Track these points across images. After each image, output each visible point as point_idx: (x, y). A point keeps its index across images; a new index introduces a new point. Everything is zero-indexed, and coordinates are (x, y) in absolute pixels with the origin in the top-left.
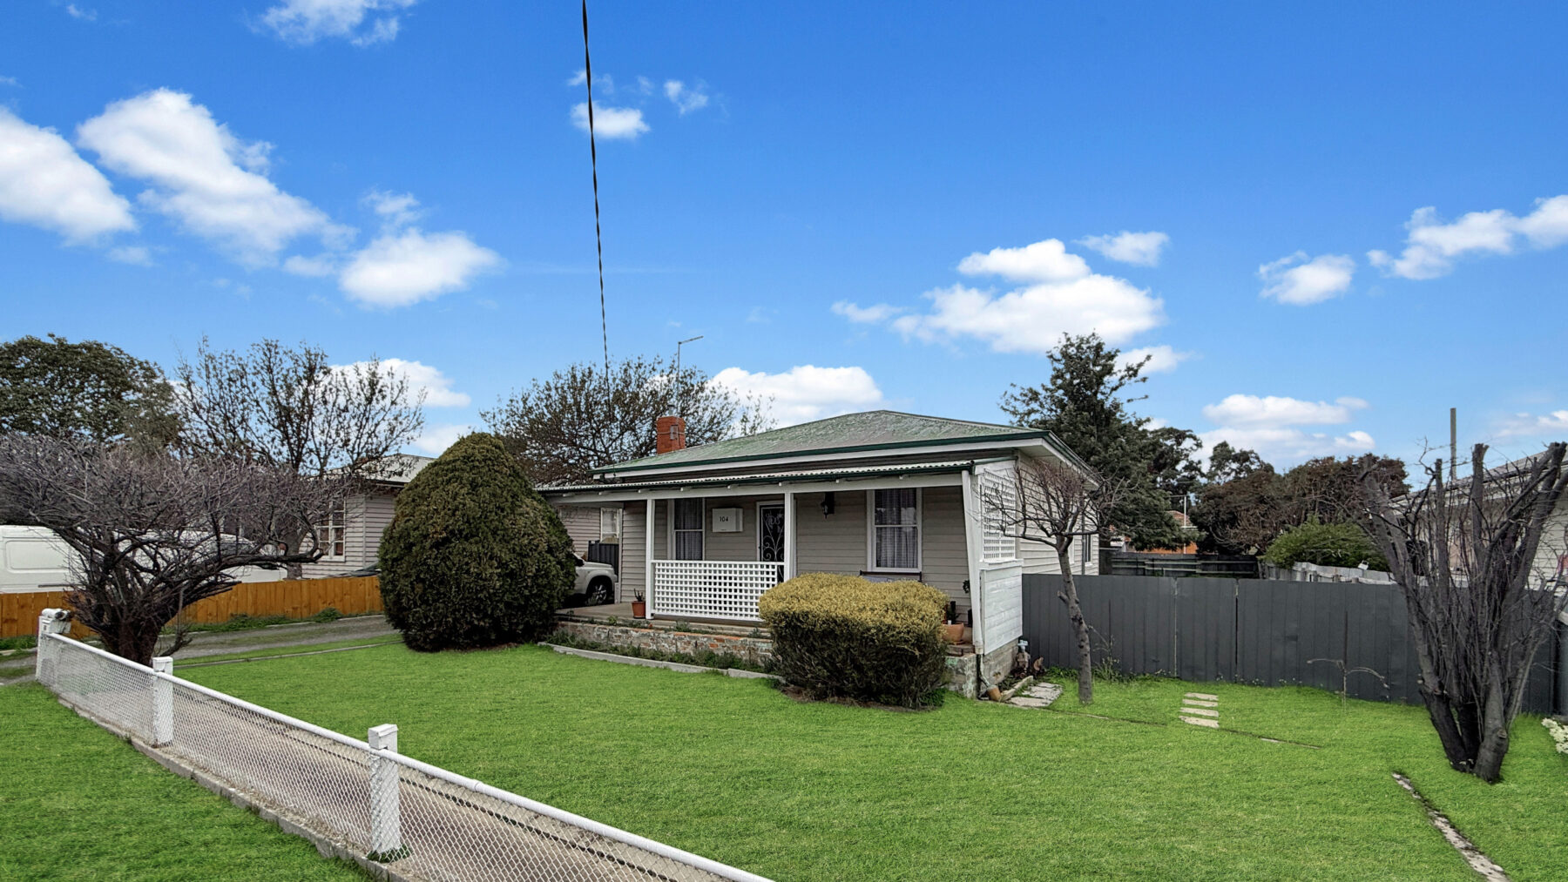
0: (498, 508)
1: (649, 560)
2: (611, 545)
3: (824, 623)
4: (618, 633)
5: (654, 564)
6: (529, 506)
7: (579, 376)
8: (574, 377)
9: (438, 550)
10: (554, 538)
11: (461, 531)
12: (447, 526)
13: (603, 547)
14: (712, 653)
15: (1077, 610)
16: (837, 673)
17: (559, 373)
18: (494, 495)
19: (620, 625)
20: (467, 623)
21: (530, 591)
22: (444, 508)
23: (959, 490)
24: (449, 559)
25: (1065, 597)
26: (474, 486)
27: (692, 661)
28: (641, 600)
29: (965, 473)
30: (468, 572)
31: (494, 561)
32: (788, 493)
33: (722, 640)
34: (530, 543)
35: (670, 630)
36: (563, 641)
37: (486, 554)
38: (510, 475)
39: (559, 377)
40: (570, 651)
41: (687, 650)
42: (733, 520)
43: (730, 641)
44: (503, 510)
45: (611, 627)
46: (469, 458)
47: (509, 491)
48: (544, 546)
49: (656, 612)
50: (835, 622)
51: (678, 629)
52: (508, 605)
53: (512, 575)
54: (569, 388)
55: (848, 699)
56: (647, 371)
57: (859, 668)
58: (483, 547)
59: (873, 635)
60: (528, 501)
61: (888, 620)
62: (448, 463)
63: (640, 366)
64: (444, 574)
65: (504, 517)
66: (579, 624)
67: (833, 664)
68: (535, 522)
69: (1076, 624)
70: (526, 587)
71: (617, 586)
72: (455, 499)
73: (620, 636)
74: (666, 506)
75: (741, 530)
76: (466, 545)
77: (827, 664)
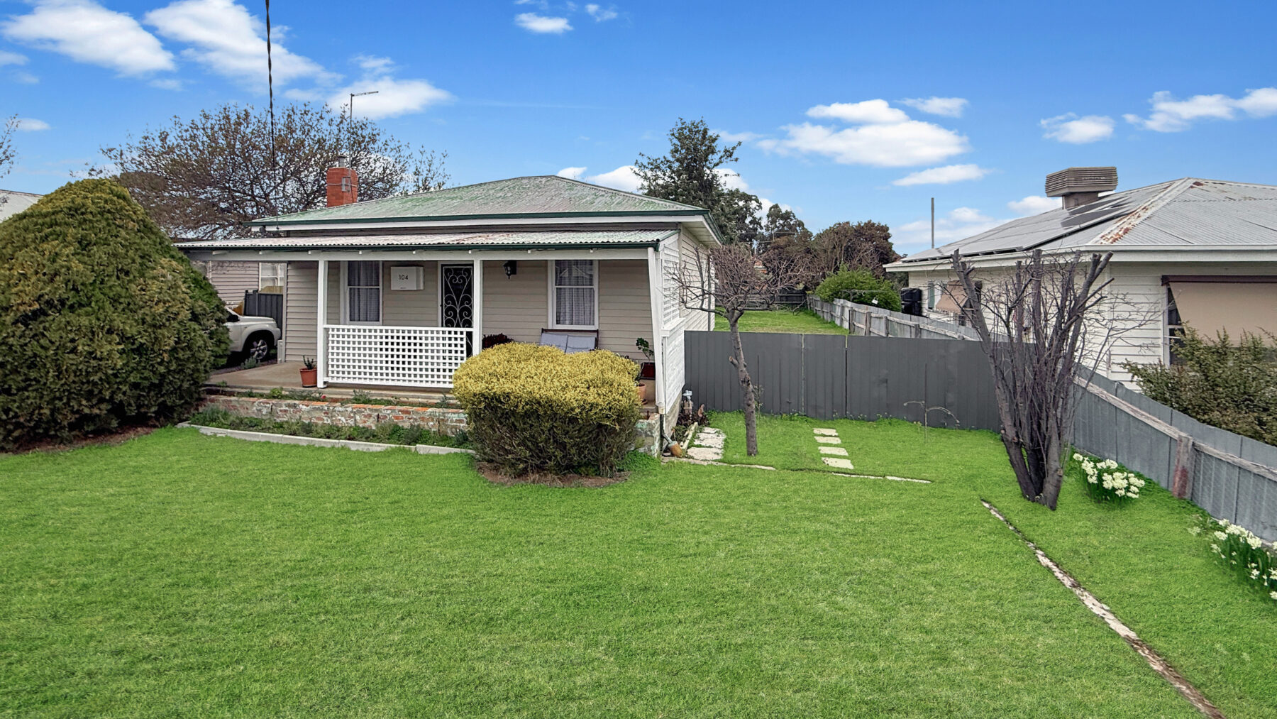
0: (121, 270)
1: (321, 324)
2: (272, 295)
3: (527, 404)
4: (284, 408)
5: (327, 330)
6: (165, 267)
7: (233, 118)
8: (227, 118)
9: (26, 325)
10: (200, 303)
11: (62, 302)
12: (42, 296)
13: (263, 298)
14: (396, 425)
15: (744, 373)
16: (539, 452)
17: (207, 113)
18: (115, 255)
19: (286, 397)
20: (73, 412)
21: (167, 368)
22: (37, 273)
23: (645, 264)
24: (44, 335)
25: (735, 361)
26: (84, 244)
27: (374, 436)
28: (311, 367)
29: (650, 250)
30: (74, 351)
31: (115, 336)
32: (477, 261)
33: (407, 412)
34: (167, 311)
35: (348, 401)
36: (211, 420)
37: (102, 328)
38: (139, 231)
39: (206, 117)
40: (221, 432)
41: (367, 424)
42: (413, 277)
43: (417, 413)
44: (127, 273)
45: (274, 401)
46: (76, 210)
47: (137, 250)
48: (185, 314)
49: (330, 380)
50: (539, 403)
51: (357, 400)
52: (135, 386)
53: (140, 350)
54: (221, 129)
55: (549, 476)
56: (314, 118)
57: (563, 446)
58: (98, 319)
59: (577, 414)
60: (164, 261)
61: (591, 399)
62: (46, 215)
63: (306, 113)
64: (35, 355)
65: (130, 281)
66: (233, 398)
67: (536, 444)
68: (174, 287)
69: (745, 385)
70: (160, 364)
71: (281, 344)
72: (54, 261)
73: (286, 411)
74: (339, 268)
75: (422, 288)
76: (72, 318)
77: (530, 444)
